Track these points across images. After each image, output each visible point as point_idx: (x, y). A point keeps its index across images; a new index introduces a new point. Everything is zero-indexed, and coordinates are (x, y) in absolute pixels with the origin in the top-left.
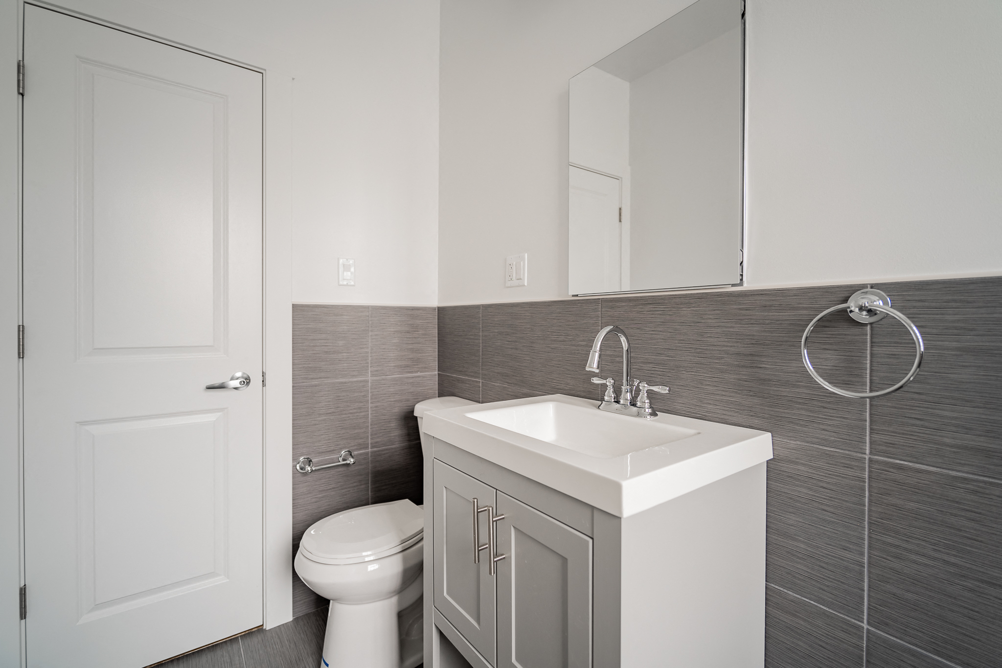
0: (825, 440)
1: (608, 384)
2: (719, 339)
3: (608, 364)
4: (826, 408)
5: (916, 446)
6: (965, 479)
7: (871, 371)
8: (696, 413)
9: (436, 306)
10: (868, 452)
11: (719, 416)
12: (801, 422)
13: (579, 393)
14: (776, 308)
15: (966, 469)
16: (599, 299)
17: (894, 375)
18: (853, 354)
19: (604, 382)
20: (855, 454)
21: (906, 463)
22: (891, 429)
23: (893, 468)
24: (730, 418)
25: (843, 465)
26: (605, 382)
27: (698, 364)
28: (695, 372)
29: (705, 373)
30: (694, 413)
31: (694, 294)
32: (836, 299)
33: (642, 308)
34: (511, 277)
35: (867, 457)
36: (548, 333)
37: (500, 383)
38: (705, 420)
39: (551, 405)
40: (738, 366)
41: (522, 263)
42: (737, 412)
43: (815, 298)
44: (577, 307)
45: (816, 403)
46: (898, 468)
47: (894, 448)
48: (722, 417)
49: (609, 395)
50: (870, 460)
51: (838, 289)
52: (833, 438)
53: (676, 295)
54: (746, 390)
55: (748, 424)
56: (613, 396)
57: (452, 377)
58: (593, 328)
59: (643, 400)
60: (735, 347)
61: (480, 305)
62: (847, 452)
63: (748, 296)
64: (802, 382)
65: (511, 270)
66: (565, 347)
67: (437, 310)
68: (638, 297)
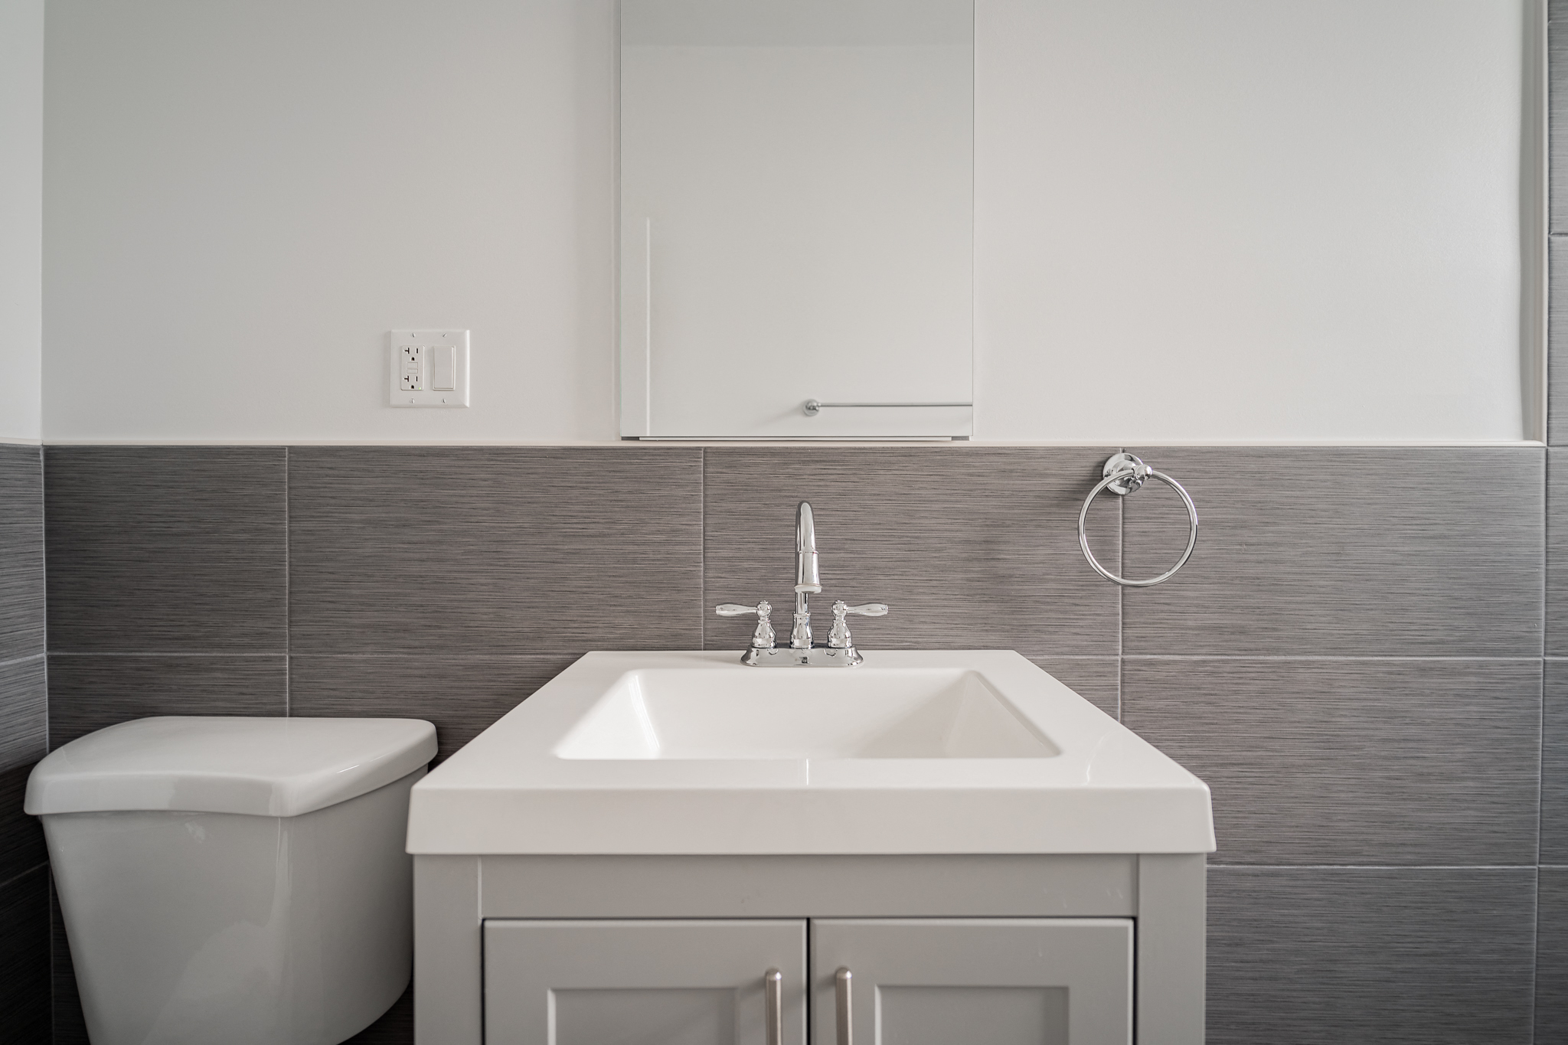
0: (1077, 647)
1: (760, 613)
2: (938, 521)
3: (723, 575)
4: (1078, 605)
5: (1165, 635)
6: (1204, 661)
7: (1123, 552)
8: (902, 642)
9: (39, 443)
10: (1120, 652)
11: (939, 640)
12: (1050, 629)
13: (649, 642)
14: (1018, 474)
15: (1204, 651)
16: (699, 448)
17: (1144, 556)
18: (1106, 534)
19: (753, 610)
20: (1107, 658)
21: (1156, 657)
22: (1142, 620)
23: (1145, 665)
24: (957, 639)
25: (1095, 674)
26: (755, 611)
27: (904, 561)
28: (900, 575)
29: (916, 575)
30: (898, 642)
31: (898, 448)
32: (1088, 464)
33: (800, 469)
34: (413, 381)
35: (1119, 658)
36: (554, 519)
37: (373, 653)
38: (917, 649)
39: (637, 677)
40: (968, 560)
41: (454, 350)
42: (966, 629)
43: (1065, 462)
44: (640, 464)
45: (1066, 600)
46: (1149, 664)
47: (1145, 641)
48: (943, 640)
49: (764, 636)
50: (1123, 661)
51: (1090, 452)
52: (1085, 643)
53: (864, 448)
54: (979, 594)
55: (982, 644)
56: (772, 635)
57: (136, 660)
58: (684, 505)
59: (841, 634)
60: (962, 531)
61: (283, 448)
62: (1100, 657)
63: (982, 455)
64: (1050, 574)
65: (413, 365)
66: (606, 547)
67: (42, 458)
68: (791, 448)
